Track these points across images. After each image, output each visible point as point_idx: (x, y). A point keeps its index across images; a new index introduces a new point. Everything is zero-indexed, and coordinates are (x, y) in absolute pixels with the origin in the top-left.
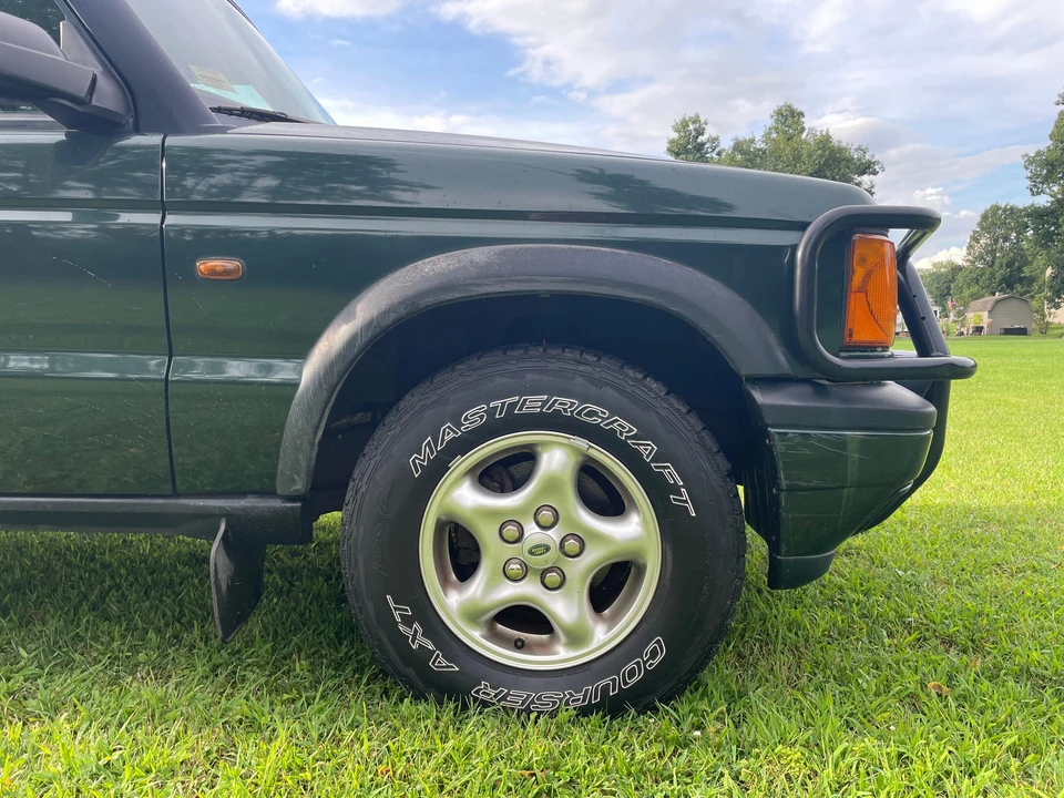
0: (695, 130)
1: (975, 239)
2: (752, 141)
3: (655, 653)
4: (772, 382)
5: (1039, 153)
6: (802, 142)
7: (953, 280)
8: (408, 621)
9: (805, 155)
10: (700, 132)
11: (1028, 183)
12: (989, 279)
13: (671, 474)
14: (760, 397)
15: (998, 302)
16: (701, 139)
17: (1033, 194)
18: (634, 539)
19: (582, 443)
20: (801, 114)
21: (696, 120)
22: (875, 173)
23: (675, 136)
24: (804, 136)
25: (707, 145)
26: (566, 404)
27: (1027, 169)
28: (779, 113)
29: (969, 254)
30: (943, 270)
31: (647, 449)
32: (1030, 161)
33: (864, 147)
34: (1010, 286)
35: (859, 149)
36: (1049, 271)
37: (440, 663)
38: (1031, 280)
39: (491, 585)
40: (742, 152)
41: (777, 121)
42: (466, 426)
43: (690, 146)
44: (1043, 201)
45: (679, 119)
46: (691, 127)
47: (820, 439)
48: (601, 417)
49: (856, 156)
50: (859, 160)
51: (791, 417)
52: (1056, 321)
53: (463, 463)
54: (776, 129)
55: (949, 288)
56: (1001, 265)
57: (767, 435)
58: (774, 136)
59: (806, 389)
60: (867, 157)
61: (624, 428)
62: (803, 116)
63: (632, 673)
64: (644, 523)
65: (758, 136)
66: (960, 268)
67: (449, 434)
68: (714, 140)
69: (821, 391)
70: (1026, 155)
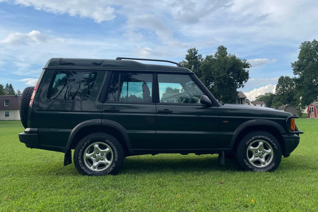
0: (194, 52)
1: (278, 86)
2: (212, 56)
3: (273, 165)
4: (284, 134)
5: (295, 62)
6: (227, 57)
7: (272, 99)
8: (246, 162)
9: (228, 62)
10: (196, 53)
11: (293, 71)
12: (283, 99)
13: (274, 144)
14: (283, 136)
15: (287, 107)
16: (196, 55)
17: (294, 75)
18: (270, 152)
19: (264, 141)
20: (226, 49)
21: (195, 50)
22: (249, 67)
23: (188, 54)
24: (227, 55)
25: (198, 57)
26: (263, 137)
27: (292, 67)
28: (219, 48)
29: (276, 91)
30: (268, 95)
31: (272, 141)
32: (293, 65)
33: (245, 59)
34: (290, 101)
35: (244, 60)
36: (301, 98)
37: (250, 167)
38: (296, 100)
39: (254, 158)
40: (209, 60)
41: (218, 50)
42: (252, 139)
43: (193, 57)
44: (298, 76)
45: (189, 49)
46: (193, 52)
47: (289, 140)
48: (267, 138)
49: (243, 62)
50: (244, 63)
51: (286, 138)
52: (304, 113)
53: (251, 144)
54: (219, 53)
55: (271, 102)
56: (286, 95)
57: (284, 140)
58: (218, 55)
59: (287, 135)
60: (246, 63)
61: (269, 139)
62: (227, 49)
63: (271, 167)
64: (271, 150)
65: (213, 54)
66: (274, 95)
67: (250, 140)
68: (200, 56)
69: (289, 135)
70: (292, 63)
